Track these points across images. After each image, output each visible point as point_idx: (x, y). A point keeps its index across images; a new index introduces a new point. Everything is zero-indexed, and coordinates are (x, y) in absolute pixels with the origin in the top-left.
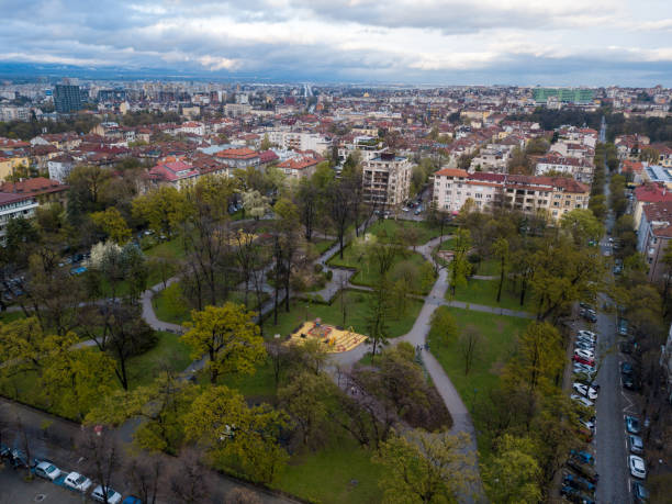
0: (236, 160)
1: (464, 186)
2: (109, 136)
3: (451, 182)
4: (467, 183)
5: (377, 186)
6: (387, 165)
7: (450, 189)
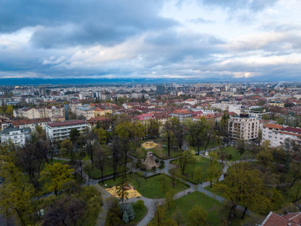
0: (179, 114)
1: (279, 134)
2: (151, 104)
3: (271, 131)
4: (280, 132)
5: (235, 130)
6: (240, 120)
7: (271, 135)
